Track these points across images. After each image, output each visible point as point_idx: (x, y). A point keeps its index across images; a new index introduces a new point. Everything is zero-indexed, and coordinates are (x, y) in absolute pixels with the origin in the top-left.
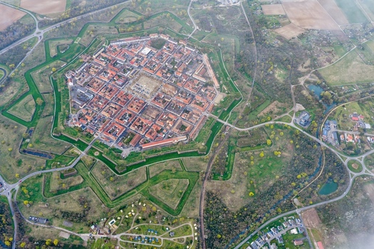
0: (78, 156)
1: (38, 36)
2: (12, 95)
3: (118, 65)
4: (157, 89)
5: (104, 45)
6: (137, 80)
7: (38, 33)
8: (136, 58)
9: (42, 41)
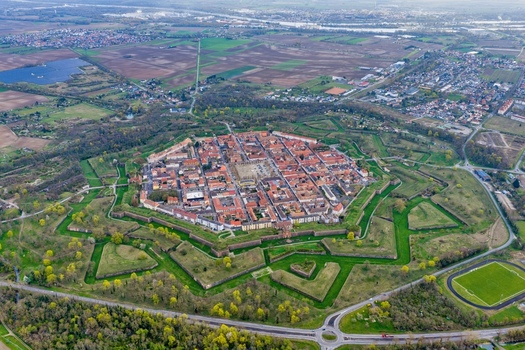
0: (382, 160)
1: (335, 330)
2: (443, 238)
4: (245, 164)
5: (233, 235)
6: (253, 178)
7: (330, 338)
9: (337, 308)
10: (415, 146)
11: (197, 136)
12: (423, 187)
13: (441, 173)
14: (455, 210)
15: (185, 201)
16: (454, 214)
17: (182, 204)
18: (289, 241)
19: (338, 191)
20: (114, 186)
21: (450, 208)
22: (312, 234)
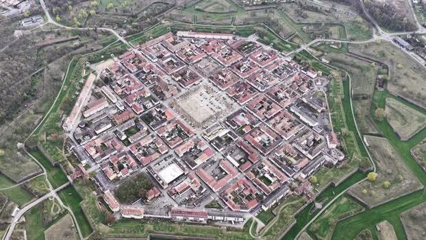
0: (311, 47)
3: (239, 157)
4: (185, 96)
5: (261, 224)
6: (211, 117)
8: (199, 162)
10: (323, 17)
11: (92, 62)
12: (371, 75)
13: (370, 51)
14: (418, 101)
15: (165, 187)
16: (420, 105)
17: (165, 193)
18: (318, 205)
19: (307, 108)
20: (52, 193)
21: (412, 98)
22: (332, 185)
